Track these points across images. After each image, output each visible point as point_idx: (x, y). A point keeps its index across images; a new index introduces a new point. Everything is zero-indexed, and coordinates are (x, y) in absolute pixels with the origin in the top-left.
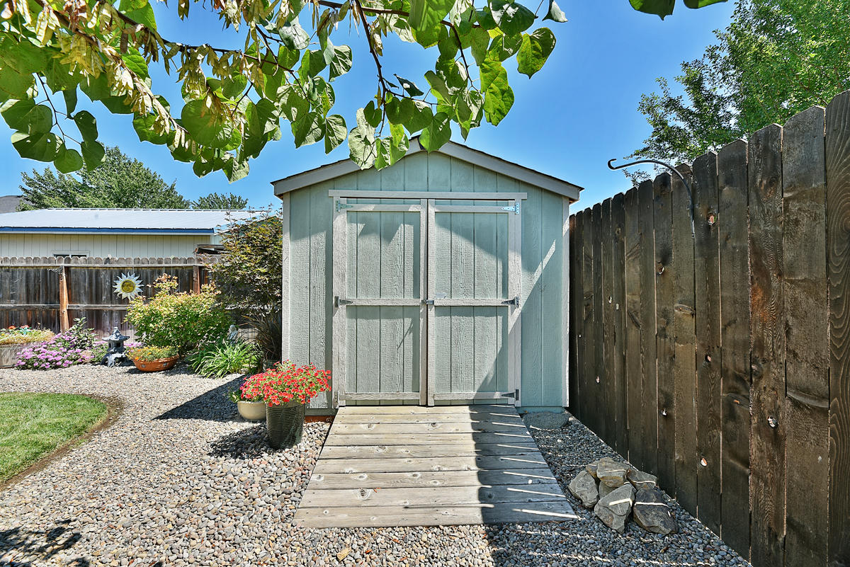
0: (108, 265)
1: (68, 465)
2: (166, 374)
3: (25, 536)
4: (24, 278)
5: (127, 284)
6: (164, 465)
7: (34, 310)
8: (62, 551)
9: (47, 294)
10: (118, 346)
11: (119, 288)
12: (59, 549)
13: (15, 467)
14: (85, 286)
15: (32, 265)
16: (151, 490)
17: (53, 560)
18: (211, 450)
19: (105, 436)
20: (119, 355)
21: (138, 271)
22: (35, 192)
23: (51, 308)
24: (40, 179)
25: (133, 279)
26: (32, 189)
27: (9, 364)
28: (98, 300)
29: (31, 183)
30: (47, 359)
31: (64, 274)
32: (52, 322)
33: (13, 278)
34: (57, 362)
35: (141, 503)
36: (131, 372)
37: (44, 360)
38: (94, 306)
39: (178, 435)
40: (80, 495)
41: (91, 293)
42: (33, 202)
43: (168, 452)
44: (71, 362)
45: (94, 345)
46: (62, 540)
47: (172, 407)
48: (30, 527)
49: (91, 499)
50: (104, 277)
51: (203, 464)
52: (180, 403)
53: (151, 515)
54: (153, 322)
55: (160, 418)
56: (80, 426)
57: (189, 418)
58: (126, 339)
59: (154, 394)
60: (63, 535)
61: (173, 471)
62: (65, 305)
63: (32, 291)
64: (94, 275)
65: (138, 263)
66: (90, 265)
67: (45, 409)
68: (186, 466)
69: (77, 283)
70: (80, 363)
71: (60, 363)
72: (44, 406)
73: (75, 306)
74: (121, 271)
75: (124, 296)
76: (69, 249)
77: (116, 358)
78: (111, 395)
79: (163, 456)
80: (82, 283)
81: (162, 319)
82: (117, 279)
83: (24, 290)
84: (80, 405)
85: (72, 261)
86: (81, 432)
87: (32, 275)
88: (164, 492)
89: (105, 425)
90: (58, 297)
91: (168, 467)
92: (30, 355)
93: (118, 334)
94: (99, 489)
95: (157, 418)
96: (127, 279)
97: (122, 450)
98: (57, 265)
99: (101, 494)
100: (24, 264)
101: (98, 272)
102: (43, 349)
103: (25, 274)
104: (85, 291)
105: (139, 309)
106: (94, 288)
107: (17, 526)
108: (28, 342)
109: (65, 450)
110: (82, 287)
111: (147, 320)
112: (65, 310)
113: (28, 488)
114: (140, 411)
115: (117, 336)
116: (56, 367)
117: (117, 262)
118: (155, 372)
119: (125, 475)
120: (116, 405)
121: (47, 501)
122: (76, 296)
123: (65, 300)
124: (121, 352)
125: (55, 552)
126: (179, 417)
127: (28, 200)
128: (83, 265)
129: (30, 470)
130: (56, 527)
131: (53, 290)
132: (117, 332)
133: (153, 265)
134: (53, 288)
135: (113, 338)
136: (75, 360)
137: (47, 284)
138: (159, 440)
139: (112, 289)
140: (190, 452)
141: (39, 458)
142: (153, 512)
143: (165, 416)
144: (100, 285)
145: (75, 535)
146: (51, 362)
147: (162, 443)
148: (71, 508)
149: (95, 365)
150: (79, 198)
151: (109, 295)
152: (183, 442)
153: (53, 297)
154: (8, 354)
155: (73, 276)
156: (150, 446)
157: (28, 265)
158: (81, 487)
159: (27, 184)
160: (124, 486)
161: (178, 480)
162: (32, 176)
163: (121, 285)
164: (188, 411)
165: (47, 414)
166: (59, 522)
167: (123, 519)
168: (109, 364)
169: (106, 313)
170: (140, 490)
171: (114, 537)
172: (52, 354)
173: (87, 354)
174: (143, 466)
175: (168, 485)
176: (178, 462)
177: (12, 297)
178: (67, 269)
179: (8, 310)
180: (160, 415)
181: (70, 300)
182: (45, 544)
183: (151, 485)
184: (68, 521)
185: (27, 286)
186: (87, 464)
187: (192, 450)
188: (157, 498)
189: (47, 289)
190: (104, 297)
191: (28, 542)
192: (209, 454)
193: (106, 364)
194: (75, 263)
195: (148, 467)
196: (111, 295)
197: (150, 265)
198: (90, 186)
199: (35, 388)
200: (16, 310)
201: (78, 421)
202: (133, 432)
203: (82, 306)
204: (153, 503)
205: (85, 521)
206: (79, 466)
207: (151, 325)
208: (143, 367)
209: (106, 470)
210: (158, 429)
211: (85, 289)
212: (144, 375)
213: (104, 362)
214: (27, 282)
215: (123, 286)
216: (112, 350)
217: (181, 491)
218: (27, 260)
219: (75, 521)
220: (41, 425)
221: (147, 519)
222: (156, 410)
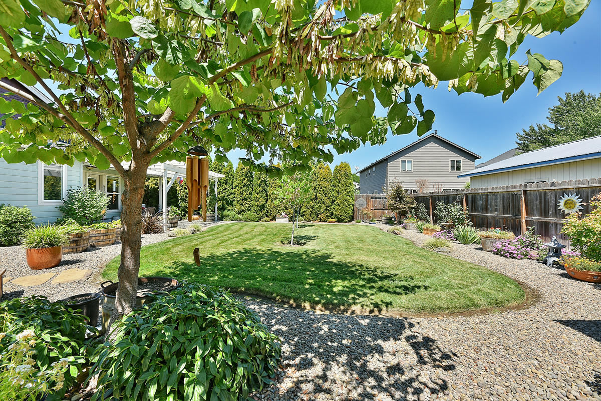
0: (553, 187)
1: (478, 322)
2: (595, 287)
3: (435, 347)
4: (502, 198)
5: (569, 202)
6: (536, 362)
7: (507, 219)
8: (441, 369)
9: (513, 208)
10: (557, 252)
11: (562, 205)
12: (441, 367)
13: (455, 308)
14: (536, 204)
15: (505, 190)
16: (514, 374)
17: (435, 370)
18: (592, 379)
19: (511, 315)
20: (556, 259)
21: (578, 191)
22: (524, 144)
23: (516, 218)
24: (528, 134)
25: (574, 198)
26: (522, 142)
27: (490, 249)
28: (546, 215)
29: (522, 138)
30: (508, 251)
31: (523, 196)
32: (515, 228)
33: (496, 199)
34: (514, 254)
35: (500, 378)
36: (563, 275)
37: (507, 251)
38: (544, 219)
39: (567, 345)
40: (471, 344)
41: (541, 209)
42: (523, 150)
43: (547, 354)
44: (523, 257)
45: (540, 248)
46: (445, 363)
47: (579, 318)
48: (439, 344)
49: (475, 351)
50: (551, 198)
51: (574, 387)
52: (589, 318)
53: (500, 391)
54: (585, 237)
55: (561, 322)
56: (499, 300)
57: (590, 336)
58: (563, 247)
59: (572, 300)
60: (448, 360)
61: (539, 372)
62: (524, 217)
63: (506, 207)
64: (543, 196)
65: (579, 184)
66: (540, 188)
67: (488, 282)
68: (555, 377)
69: (532, 202)
70: (530, 259)
71: (515, 255)
72: (489, 279)
73: (530, 218)
74: (564, 192)
75: (566, 212)
76: (534, 178)
77: (554, 261)
78: (536, 288)
79: (541, 355)
80: (535, 202)
81: (595, 234)
82: (561, 198)
83: (501, 206)
84: (508, 287)
85: (528, 186)
86: (499, 305)
87: (506, 196)
88: (521, 383)
89: (518, 308)
90: (519, 211)
91: (539, 366)
92: (500, 247)
93: (556, 242)
94: (482, 348)
95: (557, 321)
96: (569, 198)
97: (515, 331)
98: (519, 190)
99: (482, 351)
100: (502, 190)
101: (545, 194)
102: (507, 244)
103: (502, 196)
104: (537, 208)
105: (573, 224)
106: (543, 205)
107: (436, 339)
108: (499, 239)
109: (485, 312)
110: (535, 205)
111: (580, 234)
112: (524, 220)
113: (454, 323)
114: (549, 309)
115: (555, 244)
116: (513, 258)
117: (560, 184)
118: (585, 281)
119: (503, 350)
120: (536, 296)
121: (455, 336)
122: (531, 210)
123: (524, 213)
124: (559, 257)
125: (439, 366)
126: (579, 330)
127: (520, 149)
128: (535, 189)
129: (463, 314)
130: (449, 353)
131: (517, 207)
132: (555, 240)
133: (593, 185)
134: (517, 205)
135: (552, 244)
136: (525, 256)
137: (513, 202)
138: (546, 339)
139: (556, 206)
140: (568, 367)
141: (468, 309)
142: (502, 392)
143: (567, 323)
144: (547, 203)
145: (452, 365)
146: (510, 254)
147: (548, 344)
148: (462, 348)
149: (539, 263)
150: (552, 139)
151: (554, 211)
152: (568, 354)
153: (517, 211)
154: (489, 243)
155: (529, 197)
156: (536, 340)
157: (504, 191)
158: (475, 339)
159: (519, 139)
160: (498, 357)
161: (539, 383)
162: (522, 133)
163: (563, 203)
164: (593, 329)
165: (487, 285)
166: (451, 352)
167: (481, 378)
168: (548, 264)
169: (552, 225)
170: (506, 368)
171: (469, 385)
172: (511, 248)
173: (534, 253)
174: (520, 352)
175: (528, 381)
176: (549, 368)
177: (496, 210)
178: (525, 192)
179: (494, 218)
180: (563, 320)
181: (527, 214)
182: (438, 358)
183: (515, 370)
184: (455, 355)
185: (503, 203)
186: (489, 327)
187: (571, 366)
188: (512, 383)
189: (513, 206)
190: (550, 213)
191: (434, 351)
192: (587, 383)
193: (546, 264)
194: (530, 187)
195: (522, 355)
196: (556, 211)
197: (590, 185)
198: (562, 129)
199: (494, 267)
200: (498, 218)
201: (500, 297)
202: (531, 322)
203: (535, 218)
204: (506, 384)
205: (462, 362)
206: (483, 326)
207: (583, 239)
208: (572, 274)
209: (495, 338)
210: (552, 330)
211: (537, 206)
212: (573, 281)
213: (545, 262)
214: (503, 201)
215: (565, 204)
216: (551, 254)
217: (534, 394)
218: (503, 188)
219: (458, 357)
220: (479, 290)
221: (494, 393)
222: (562, 314)
